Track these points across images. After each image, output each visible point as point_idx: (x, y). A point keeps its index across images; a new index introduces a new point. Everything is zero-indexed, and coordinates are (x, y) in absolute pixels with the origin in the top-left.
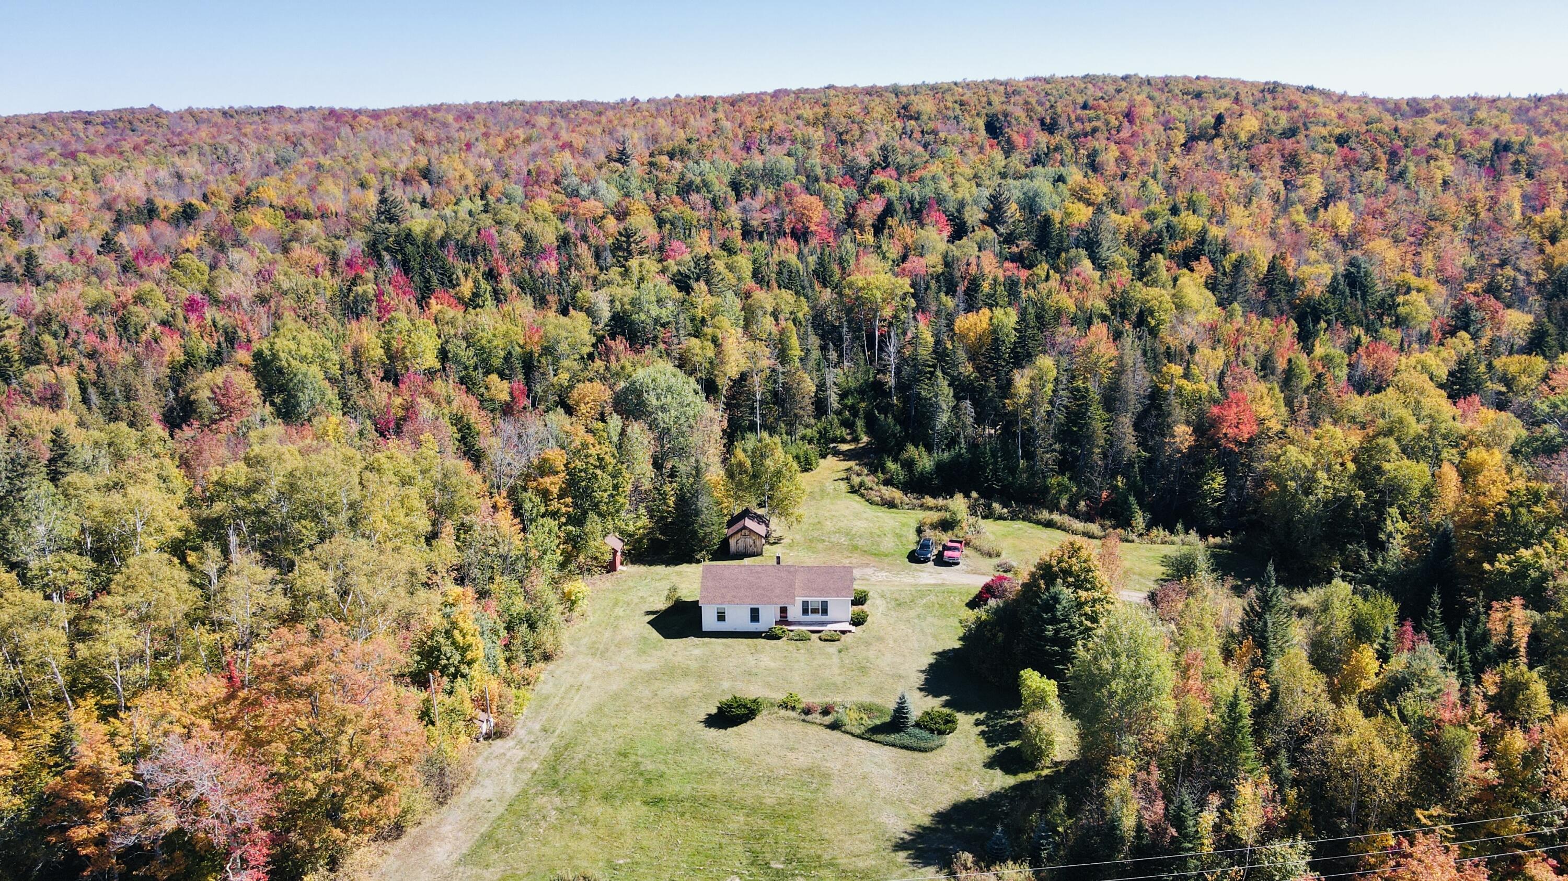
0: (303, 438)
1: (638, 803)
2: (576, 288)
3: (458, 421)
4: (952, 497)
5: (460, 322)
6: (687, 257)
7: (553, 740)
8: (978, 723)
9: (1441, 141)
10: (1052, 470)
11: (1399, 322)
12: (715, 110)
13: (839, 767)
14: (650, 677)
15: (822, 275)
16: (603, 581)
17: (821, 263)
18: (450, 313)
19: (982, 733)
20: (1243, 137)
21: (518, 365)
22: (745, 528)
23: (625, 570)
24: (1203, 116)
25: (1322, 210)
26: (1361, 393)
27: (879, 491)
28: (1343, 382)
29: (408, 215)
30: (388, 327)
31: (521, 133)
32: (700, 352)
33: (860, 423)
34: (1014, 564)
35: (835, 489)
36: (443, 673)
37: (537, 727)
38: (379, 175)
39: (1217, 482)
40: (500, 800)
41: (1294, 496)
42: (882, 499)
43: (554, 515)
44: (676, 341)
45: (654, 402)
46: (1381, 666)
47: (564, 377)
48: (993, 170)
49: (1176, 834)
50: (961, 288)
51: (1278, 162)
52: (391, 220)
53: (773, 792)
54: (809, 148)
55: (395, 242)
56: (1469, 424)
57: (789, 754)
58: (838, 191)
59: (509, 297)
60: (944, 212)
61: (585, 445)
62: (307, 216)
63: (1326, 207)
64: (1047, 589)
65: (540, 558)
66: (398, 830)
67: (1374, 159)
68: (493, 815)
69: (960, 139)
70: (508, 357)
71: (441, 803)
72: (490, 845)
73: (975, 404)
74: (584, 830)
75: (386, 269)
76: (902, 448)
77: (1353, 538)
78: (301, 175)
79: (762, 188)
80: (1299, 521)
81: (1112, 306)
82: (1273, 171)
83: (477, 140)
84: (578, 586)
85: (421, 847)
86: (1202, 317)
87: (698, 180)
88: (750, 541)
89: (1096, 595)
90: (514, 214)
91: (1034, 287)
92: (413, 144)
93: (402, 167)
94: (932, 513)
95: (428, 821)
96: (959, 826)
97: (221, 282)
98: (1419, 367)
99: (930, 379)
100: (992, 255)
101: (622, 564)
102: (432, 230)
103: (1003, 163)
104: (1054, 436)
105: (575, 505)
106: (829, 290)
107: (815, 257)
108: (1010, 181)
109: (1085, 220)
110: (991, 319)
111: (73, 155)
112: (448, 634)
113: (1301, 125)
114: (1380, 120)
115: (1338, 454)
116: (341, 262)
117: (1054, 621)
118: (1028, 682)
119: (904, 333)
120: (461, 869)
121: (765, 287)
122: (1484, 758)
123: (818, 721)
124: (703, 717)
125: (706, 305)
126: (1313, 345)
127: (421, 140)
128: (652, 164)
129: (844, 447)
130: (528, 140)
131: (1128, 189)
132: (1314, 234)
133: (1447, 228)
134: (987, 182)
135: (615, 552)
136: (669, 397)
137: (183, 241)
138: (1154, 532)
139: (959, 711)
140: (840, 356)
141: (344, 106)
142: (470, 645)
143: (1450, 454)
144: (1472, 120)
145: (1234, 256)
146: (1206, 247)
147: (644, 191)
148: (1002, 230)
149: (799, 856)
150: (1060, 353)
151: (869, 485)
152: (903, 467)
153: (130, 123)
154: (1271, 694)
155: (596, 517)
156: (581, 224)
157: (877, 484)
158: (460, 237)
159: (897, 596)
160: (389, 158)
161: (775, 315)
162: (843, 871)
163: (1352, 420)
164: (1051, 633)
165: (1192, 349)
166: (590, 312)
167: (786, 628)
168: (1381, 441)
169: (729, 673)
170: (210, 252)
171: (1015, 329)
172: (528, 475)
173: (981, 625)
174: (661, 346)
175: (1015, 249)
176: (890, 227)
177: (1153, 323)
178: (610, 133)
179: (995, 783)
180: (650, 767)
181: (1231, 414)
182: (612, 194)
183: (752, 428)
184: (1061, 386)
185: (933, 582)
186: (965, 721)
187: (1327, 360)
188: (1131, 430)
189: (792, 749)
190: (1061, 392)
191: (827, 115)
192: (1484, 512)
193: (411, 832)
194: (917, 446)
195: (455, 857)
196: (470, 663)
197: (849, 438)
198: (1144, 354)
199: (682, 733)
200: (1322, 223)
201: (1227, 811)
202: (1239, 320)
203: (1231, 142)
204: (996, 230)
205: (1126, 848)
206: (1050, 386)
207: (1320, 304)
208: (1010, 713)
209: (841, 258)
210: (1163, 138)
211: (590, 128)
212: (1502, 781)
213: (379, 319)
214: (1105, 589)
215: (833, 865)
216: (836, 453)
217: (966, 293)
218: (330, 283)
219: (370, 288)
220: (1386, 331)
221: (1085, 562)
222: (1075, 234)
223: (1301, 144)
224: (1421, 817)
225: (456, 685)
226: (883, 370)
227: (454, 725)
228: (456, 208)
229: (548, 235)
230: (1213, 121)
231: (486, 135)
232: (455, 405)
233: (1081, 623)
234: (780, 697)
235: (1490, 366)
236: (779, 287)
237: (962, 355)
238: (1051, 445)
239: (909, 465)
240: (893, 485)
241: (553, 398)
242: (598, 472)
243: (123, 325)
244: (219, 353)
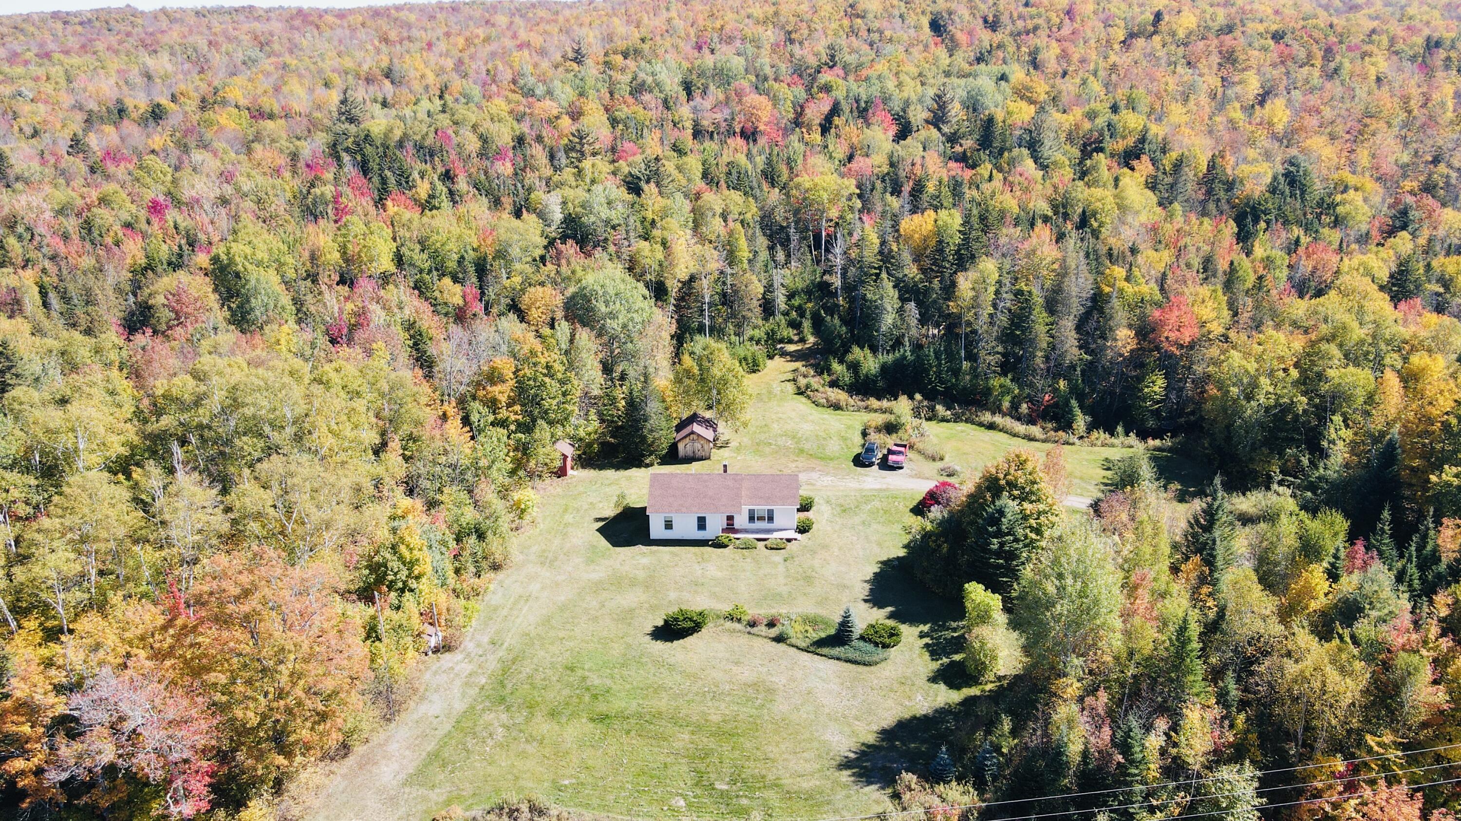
0: (254, 347)
1: (584, 720)
2: (530, 190)
3: (410, 326)
4: (896, 399)
5: (416, 224)
6: (639, 158)
7: (501, 653)
8: (922, 636)
9: (1374, 37)
10: (994, 372)
11: (1337, 222)
12: (668, 9)
13: (784, 681)
14: (598, 587)
15: (770, 176)
16: (552, 486)
17: (769, 162)
18: (407, 215)
19: (927, 646)
20: (1181, 34)
21: (471, 269)
22: (693, 433)
23: (575, 474)
24: (1142, 13)
25: (1257, 107)
26: (1301, 296)
27: (825, 393)
28: (1283, 283)
29: (369, 115)
30: (343, 231)
31: (481, 32)
32: (649, 254)
33: (807, 324)
34: (958, 468)
35: (782, 391)
36: (390, 587)
37: (486, 640)
38: (343, 75)
39: (1157, 385)
40: (448, 716)
41: (1235, 401)
42: (828, 401)
43: (502, 423)
44: (626, 243)
45: (603, 309)
46: (1330, 586)
47: (517, 280)
48: (938, 68)
49: (1123, 761)
50: (907, 188)
51: (1215, 59)
52: (352, 120)
53: (717, 708)
54: (758, 48)
55: (354, 142)
56: (1413, 328)
57: (734, 668)
58: (787, 90)
59: (465, 198)
60: (889, 111)
61: (533, 353)
62: (271, 116)
63: (1262, 103)
64: (993, 502)
65: (489, 467)
66: (345, 748)
67: (1310, 56)
68: (440, 733)
69: (905, 37)
70: (461, 261)
71: (389, 720)
72: (436, 764)
73: (920, 304)
74: (530, 749)
75: (346, 170)
76: (847, 351)
77: (1291, 442)
78: (268, 74)
79: (712, 87)
80: (1240, 427)
81: (1055, 208)
82: (1210, 67)
83: (438, 39)
84: (526, 494)
85: (368, 767)
86: (1143, 218)
87: (650, 80)
88: (698, 445)
89: (1041, 507)
90: (470, 114)
91: (978, 187)
92: (377, 43)
93: (365, 67)
94: (877, 415)
95: (375, 739)
96: (904, 744)
97: (184, 183)
98: (1361, 270)
99: (875, 281)
100: (936, 155)
101: (572, 468)
102: (391, 130)
103: (948, 61)
104: (997, 339)
105: (524, 412)
106: (777, 190)
107: (763, 157)
108: (955, 80)
109: (1027, 118)
110: (936, 221)
111: (48, 55)
112: (394, 547)
113: (1237, 21)
114: (1316, 17)
115: (1281, 359)
116: (301, 164)
117: (999, 534)
118: (973, 596)
119: (850, 234)
120: (407, 790)
121: (715, 188)
122: (1435, 682)
123: (763, 634)
124: (649, 629)
125: (657, 207)
126: (1253, 246)
127: (385, 40)
128: (606, 63)
129: (791, 348)
130: (487, 40)
131: (1069, 87)
132: (1253, 132)
133: (1382, 125)
134: (932, 81)
135: (565, 457)
136: (618, 303)
137: (150, 142)
138: (1095, 434)
139: (904, 623)
140: (788, 256)
141: (313, 6)
142: (417, 560)
143: (1393, 359)
144: (1403, 15)
145: (1174, 155)
146: (1146, 146)
147: (598, 91)
148: (946, 129)
149: (743, 776)
150: (1003, 255)
151: (815, 386)
152: (848, 369)
153: (107, 23)
154: (1218, 613)
155: (545, 425)
156: (537, 124)
157: (823, 385)
158: (418, 138)
159: (841, 501)
160: (353, 58)
161: (724, 216)
162: (788, 792)
163: (1295, 324)
164: (996, 547)
165: (1134, 251)
166: (542, 215)
167: (732, 536)
168: (1324, 346)
169: (676, 583)
170: (175, 152)
171: (960, 231)
172: (479, 384)
173: (926, 536)
174: (612, 249)
175: (958, 149)
176: (837, 127)
177: (1095, 225)
178: (567, 32)
179: (939, 699)
180: (597, 682)
181: (1172, 318)
182: (566, 93)
183: (701, 329)
184: (1004, 289)
185: (878, 486)
186: (910, 633)
187: (1268, 262)
188: (1073, 333)
189: (737, 663)
190: (1005, 295)
191: (776, 14)
192: (1430, 421)
193: (359, 750)
194: (862, 348)
195: (402, 776)
196: (417, 578)
197: (796, 338)
198: (1087, 255)
199: (629, 646)
200: (1258, 120)
201: (1173, 734)
202: (1179, 219)
203: (1169, 39)
204: (939, 129)
205: (1071, 772)
206: (992, 289)
207: (1260, 204)
208: (954, 625)
209: (789, 158)
210: (1103, 35)
211: (548, 27)
212: (1452, 706)
213: (336, 222)
214: (1050, 500)
215: (777, 786)
216: (783, 354)
217: (911, 194)
218: (290, 184)
219: (328, 190)
220: (1326, 231)
221: (1030, 474)
222: (1018, 133)
223: (1236, 41)
224: (1373, 744)
225: (404, 599)
226: (829, 271)
227: (402, 642)
228: (415, 108)
229: (503, 135)
230: (1152, 18)
231: (448, 35)
232: (407, 311)
233: (1026, 537)
234: (726, 608)
235: (1428, 266)
236: (728, 187)
237: (907, 257)
238: (993, 347)
239: (854, 367)
240: (838, 386)
241: (505, 301)
242: (547, 380)
243: (88, 226)
244: (180, 256)
